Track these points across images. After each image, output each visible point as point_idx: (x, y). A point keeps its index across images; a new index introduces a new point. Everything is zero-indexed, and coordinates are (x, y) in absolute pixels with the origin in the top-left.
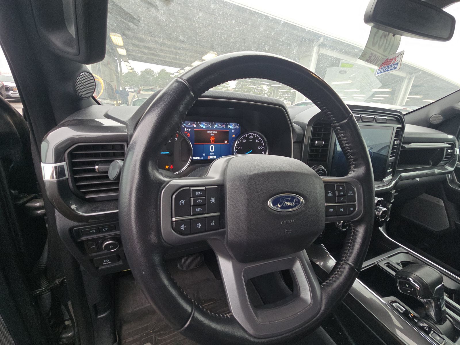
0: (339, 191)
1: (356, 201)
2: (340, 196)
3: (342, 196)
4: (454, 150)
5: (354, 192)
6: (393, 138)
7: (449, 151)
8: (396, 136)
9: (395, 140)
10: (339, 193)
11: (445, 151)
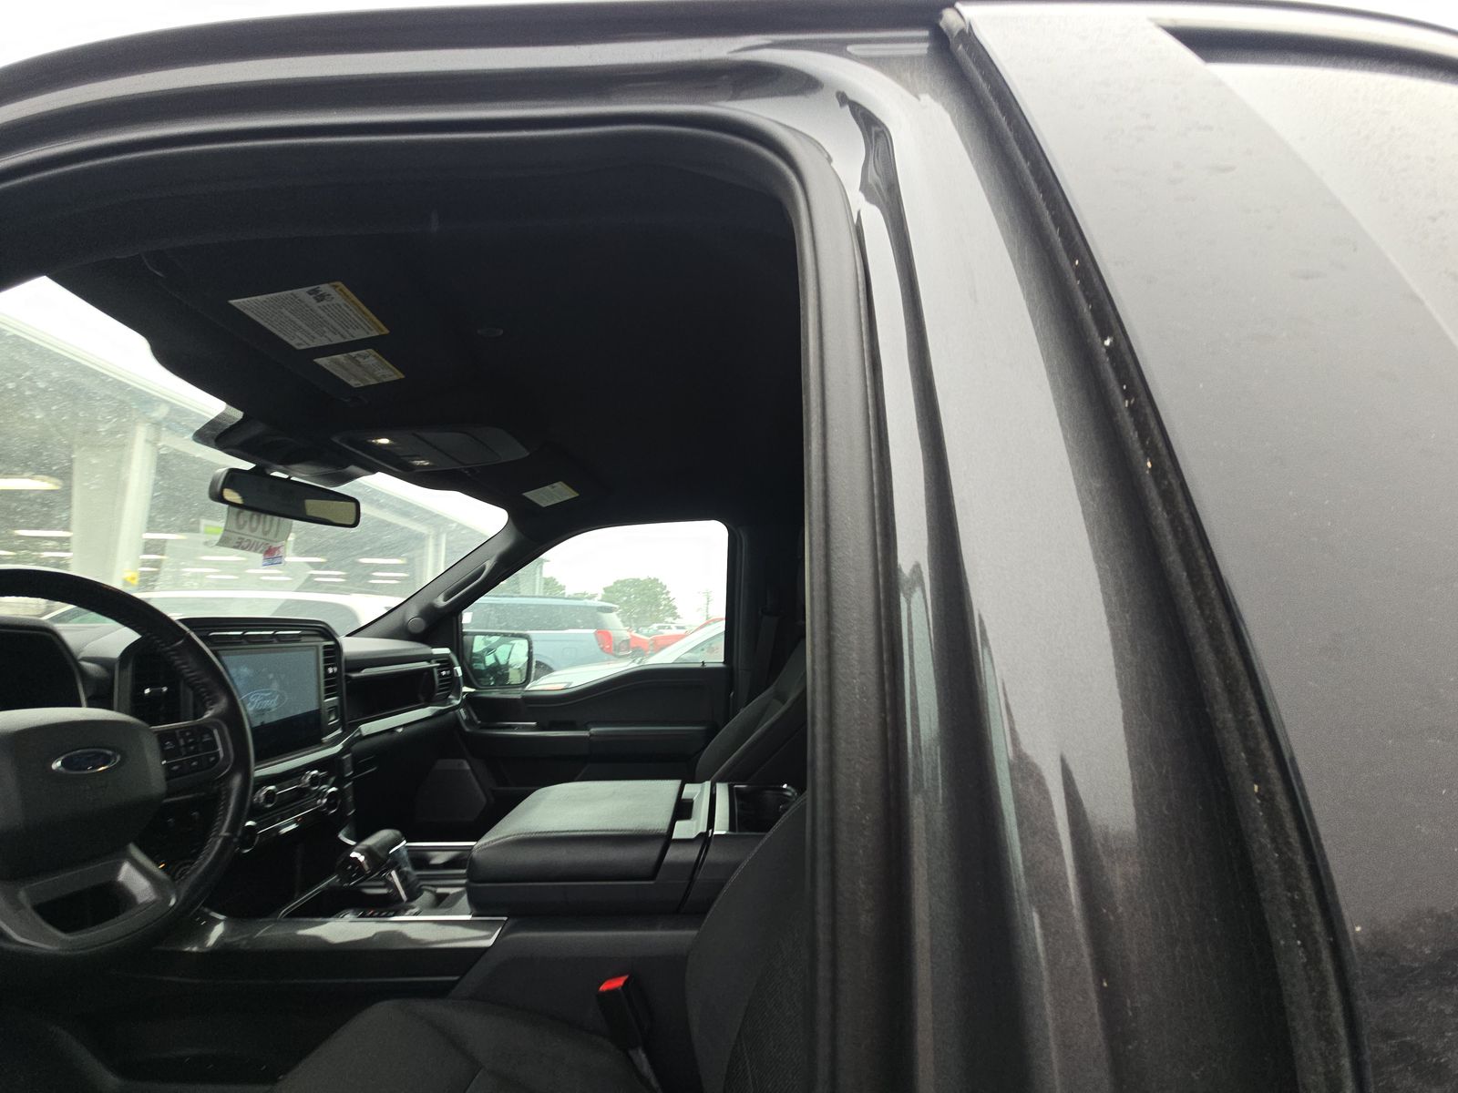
0: (186, 739)
1: (217, 748)
2: (187, 745)
3: (192, 744)
4: (452, 670)
5: (212, 735)
6: (322, 665)
7: (444, 673)
8: (326, 661)
9: (326, 668)
10: (185, 741)
11: (436, 675)
